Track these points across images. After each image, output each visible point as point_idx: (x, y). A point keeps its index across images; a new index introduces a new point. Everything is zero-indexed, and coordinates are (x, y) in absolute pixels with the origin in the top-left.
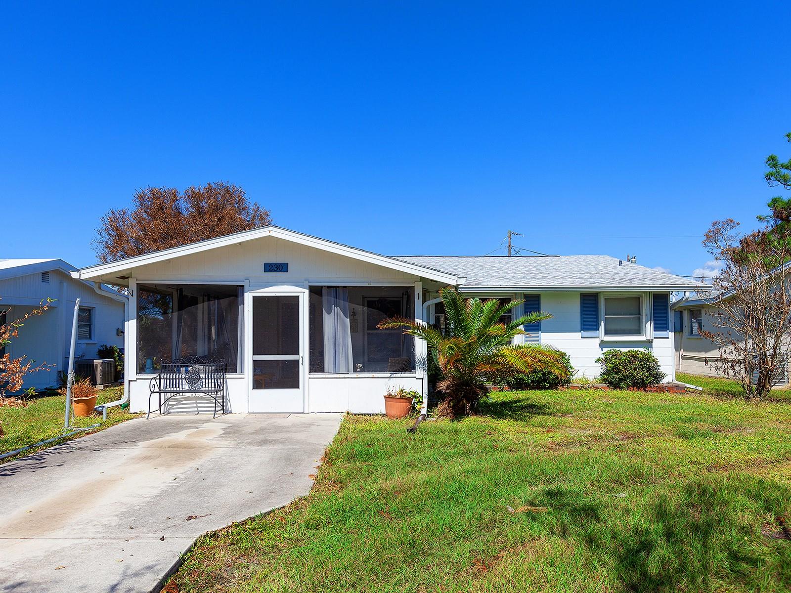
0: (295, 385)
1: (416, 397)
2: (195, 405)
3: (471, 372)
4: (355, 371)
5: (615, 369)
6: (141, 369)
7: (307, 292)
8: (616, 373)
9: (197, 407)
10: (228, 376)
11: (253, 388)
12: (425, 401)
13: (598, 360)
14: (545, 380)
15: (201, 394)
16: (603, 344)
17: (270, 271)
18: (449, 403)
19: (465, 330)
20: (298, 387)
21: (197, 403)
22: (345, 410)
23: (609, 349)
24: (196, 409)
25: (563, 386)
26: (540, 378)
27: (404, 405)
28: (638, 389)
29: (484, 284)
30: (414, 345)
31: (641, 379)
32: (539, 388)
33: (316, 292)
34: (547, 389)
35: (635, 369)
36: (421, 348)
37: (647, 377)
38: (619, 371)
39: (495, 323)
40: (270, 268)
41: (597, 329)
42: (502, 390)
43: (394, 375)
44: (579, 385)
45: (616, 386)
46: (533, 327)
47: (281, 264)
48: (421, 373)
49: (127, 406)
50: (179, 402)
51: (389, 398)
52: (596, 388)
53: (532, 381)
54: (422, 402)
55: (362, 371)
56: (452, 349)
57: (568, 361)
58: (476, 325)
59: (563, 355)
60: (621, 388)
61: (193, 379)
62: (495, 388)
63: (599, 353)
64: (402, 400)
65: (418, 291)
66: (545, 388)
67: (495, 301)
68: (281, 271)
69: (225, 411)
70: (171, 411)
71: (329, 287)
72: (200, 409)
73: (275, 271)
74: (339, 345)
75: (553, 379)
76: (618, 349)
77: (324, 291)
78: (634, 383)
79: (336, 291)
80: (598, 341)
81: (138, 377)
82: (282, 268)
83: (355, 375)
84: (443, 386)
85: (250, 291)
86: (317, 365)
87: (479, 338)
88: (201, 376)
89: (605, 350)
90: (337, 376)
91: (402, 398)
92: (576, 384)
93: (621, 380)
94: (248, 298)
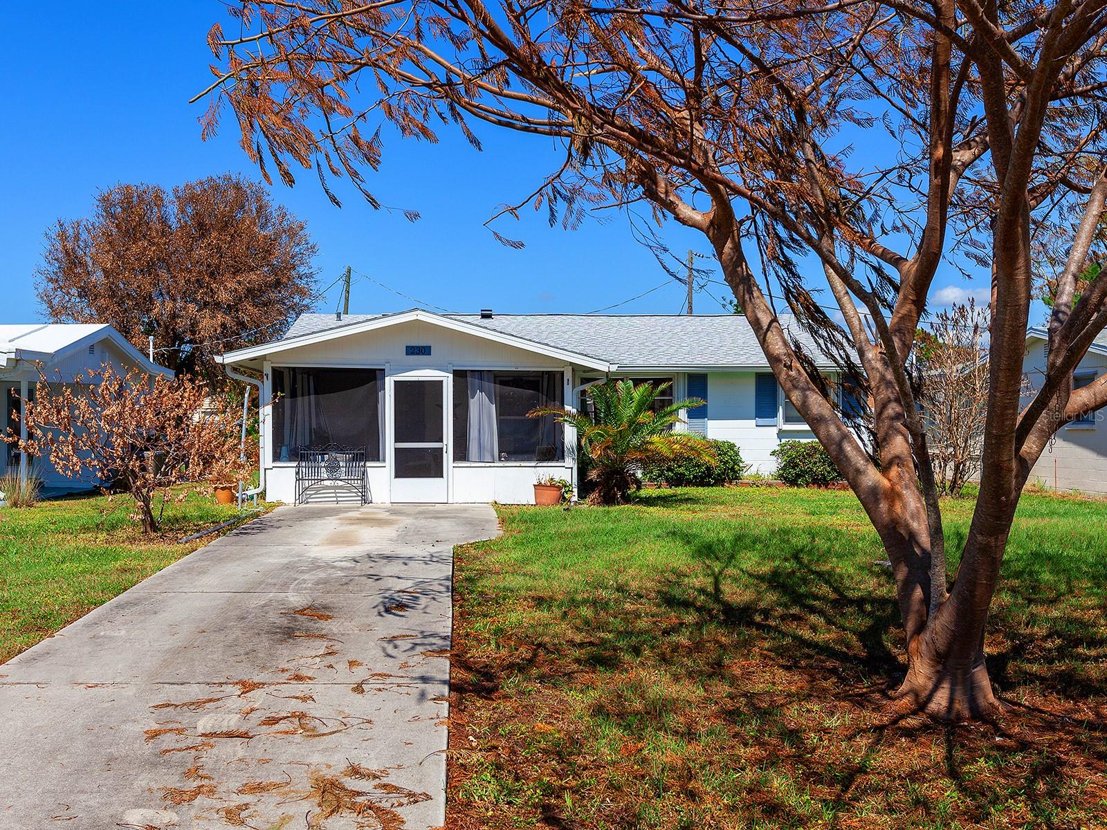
0: (438, 473)
1: (565, 486)
2: (334, 495)
3: (622, 460)
4: (500, 460)
5: (791, 464)
6: (277, 457)
7: (451, 376)
8: (793, 468)
9: (337, 497)
10: (368, 464)
11: (396, 477)
12: (575, 490)
13: (773, 453)
14: (709, 476)
15: (340, 483)
16: (781, 434)
17: (413, 354)
18: (600, 493)
19: (617, 417)
20: (442, 476)
21: (336, 493)
22: (491, 500)
23: (787, 440)
24: (335, 499)
25: (731, 483)
26: (704, 473)
27: (554, 494)
28: (819, 487)
29: (640, 362)
30: (563, 432)
31: (822, 474)
32: (702, 484)
33: (459, 375)
34: (712, 486)
35: (815, 463)
36: (570, 435)
37: (829, 472)
38: (796, 465)
39: (645, 410)
40: (412, 351)
41: (775, 415)
42: (659, 487)
43: (541, 464)
44: (750, 482)
45: (793, 483)
46: (698, 413)
47: (423, 347)
48: (570, 462)
49: (263, 495)
50: (317, 491)
51: (538, 486)
52: (770, 485)
53: (695, 477)
54: (572, 491)
55: (507, 460)
56: (603, 436)
57: (737, 455)
58: (627, 412)
59: (732, 446)
60: (798, 486)
61: (333, 468)
62: (652, 485)
63: (775, 444)
64: (552, 488)
65: (568, 375)
66: (709, 485)
67: (647, 386)
68: (423, 354)
69: (365, 500)
70: (309, 500)
71: (472, 371)
72: (339, 499)
73: (418, 354)
74: (484, 432)
75: (719, 475)
76: (797, 440)
77: (468, 374)
78: (814, 479)
79: (480, 374)
80: (775, 430)
81: (274, 465)
82: (424, 351)
83: (501, 464)
84: (593, 475)
85: (390, 375)
86: (461, 454)
87: (630, 426)
88: (341, 464)
89: (783, 441)
90: (483, 464)
91: (552, 486)
92: (746, 481)
93: (798, 476)
94: (389, 383)
